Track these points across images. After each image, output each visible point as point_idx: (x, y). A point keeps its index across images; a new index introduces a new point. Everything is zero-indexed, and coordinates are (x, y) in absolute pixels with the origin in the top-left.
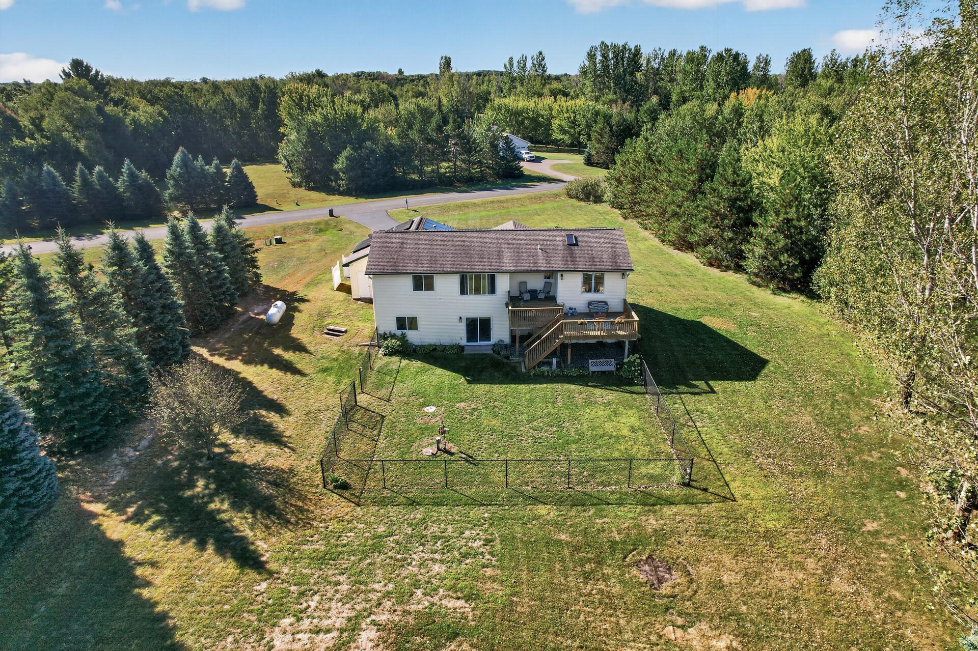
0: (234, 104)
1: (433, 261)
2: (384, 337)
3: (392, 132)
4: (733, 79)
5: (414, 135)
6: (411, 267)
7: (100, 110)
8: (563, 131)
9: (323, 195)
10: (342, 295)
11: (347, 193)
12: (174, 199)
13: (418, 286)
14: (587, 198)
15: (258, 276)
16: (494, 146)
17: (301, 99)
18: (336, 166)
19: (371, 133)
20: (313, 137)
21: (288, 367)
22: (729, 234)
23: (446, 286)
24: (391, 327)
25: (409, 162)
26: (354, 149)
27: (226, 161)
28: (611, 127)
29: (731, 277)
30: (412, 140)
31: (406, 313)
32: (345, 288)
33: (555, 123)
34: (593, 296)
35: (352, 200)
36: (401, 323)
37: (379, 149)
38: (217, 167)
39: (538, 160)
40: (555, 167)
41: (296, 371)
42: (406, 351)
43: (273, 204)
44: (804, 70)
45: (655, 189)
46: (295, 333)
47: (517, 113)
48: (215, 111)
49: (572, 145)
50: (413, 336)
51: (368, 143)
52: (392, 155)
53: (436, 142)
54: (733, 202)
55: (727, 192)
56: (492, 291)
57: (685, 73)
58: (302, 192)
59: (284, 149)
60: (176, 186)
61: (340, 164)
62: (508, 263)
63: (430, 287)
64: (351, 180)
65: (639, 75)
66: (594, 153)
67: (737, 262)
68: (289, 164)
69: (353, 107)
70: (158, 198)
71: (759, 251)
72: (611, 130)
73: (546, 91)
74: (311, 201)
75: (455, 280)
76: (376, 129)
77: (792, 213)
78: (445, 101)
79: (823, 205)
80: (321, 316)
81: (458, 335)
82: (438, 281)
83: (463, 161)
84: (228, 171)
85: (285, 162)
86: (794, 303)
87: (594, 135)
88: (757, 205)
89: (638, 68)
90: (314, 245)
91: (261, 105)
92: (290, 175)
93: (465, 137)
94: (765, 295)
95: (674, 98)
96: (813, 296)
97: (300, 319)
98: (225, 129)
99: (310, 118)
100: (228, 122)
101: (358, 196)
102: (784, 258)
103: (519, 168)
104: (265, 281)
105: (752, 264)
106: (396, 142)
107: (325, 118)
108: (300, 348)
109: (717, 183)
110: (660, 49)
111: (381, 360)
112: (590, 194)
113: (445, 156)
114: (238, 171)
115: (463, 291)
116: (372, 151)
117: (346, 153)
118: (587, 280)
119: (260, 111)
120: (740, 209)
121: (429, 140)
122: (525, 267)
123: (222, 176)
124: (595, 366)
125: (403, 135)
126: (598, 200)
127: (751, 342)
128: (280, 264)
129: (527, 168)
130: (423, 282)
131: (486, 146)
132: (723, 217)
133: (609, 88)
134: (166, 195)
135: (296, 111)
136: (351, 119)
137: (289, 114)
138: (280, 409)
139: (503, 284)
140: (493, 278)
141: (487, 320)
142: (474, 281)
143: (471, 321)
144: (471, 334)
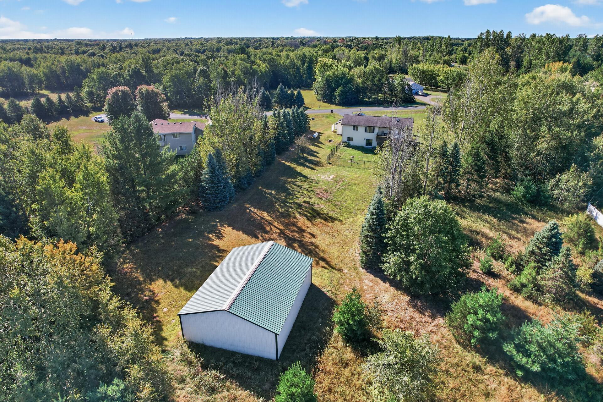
0: (295, 63)
1: (359, 122)
2: (344, 142)
3: (360, 80)
5: (368, 82)
6: (353, 124)
7: (251, 67)
8: (442, 82)
9: (329, 105)
10: (334, 133)
11: (339, 104)
12: (276, 102)
13: (354, 129)
15: (309, 127)
16: (403, 88)
17: (325, 64)
18: (335, 94)
19: (351, 81)
20: (328, 82)
21: (319, 147)
23: (362, 130)
24: (346, 140)
25: (365, 93)
26: (344, 87)
27: (289, 88)
30: (367, 85)
31: (350, 136)
32: (334, 132)
33: (439, 78)
35: (340, 107)
36: (349, 139)
37: (354, 89)
38: (292, 91)
39: (426, 95)
40: (432, 99)
41: (320, 147)
42: (349, 146)
43: (310, 107)
46: (320, 140)
47: (424, 72)
48: (287, 66)
50: (351, 143)
51: (349, 85)
52: (358, 90)
53: (377, 86)
56: (374, 132)
58: (321, 103)
59: (315, 85)
60: (278, 98)
61: (337, 93)
62: (378, 125)
63: (357, 130)
64: (341, 99)
65: (508, 49)
68: (317, 91)
69: (345, 69)
70: (270, 102)
73: (442, 61)
74: (325, 107)
75: (364, 128)
76: (353, 79)
78: (394, 61)
80: (327, 137)
81: (363, 144)
82: (360, 128)
83: (389, 94)
84: (296, 92)
85: (315, 90)
90: (325, 121)
91: (306, 64)
92: (316, 96)
93: (390, 84)
95: (524, 64)
97: (321, 138)
98: (290, 73)
99: (327, 73)
100: (291, 71)
101: (342, 106)
103: (413, 99)
104: (311, 129)
106: (361, 85)
107: (334, 74)
108: (322, 143)
110: (523, 34)
111: (342, 147)
113: (381, 91)
114: (299, 92)
115: (366, 132)
116: (351, 88)
117: (340, 89)
119: (305, 67)
121: (375, 85)
122: (383, 126)
123: (292, 94)
125: (364, 82)
128: (315, 125)
129: (418, 98)
130: (355, 128)
131: (399, 88)
134: (273, 101)
135: (322, 70)
136: (344, 74)
137: (319, 70)
138: (318, 153)
139: (377, 130)
140: (374, 128)
141: (372, 140)
142: (369, 129)
143: (367, 140)
144: (367, 144)
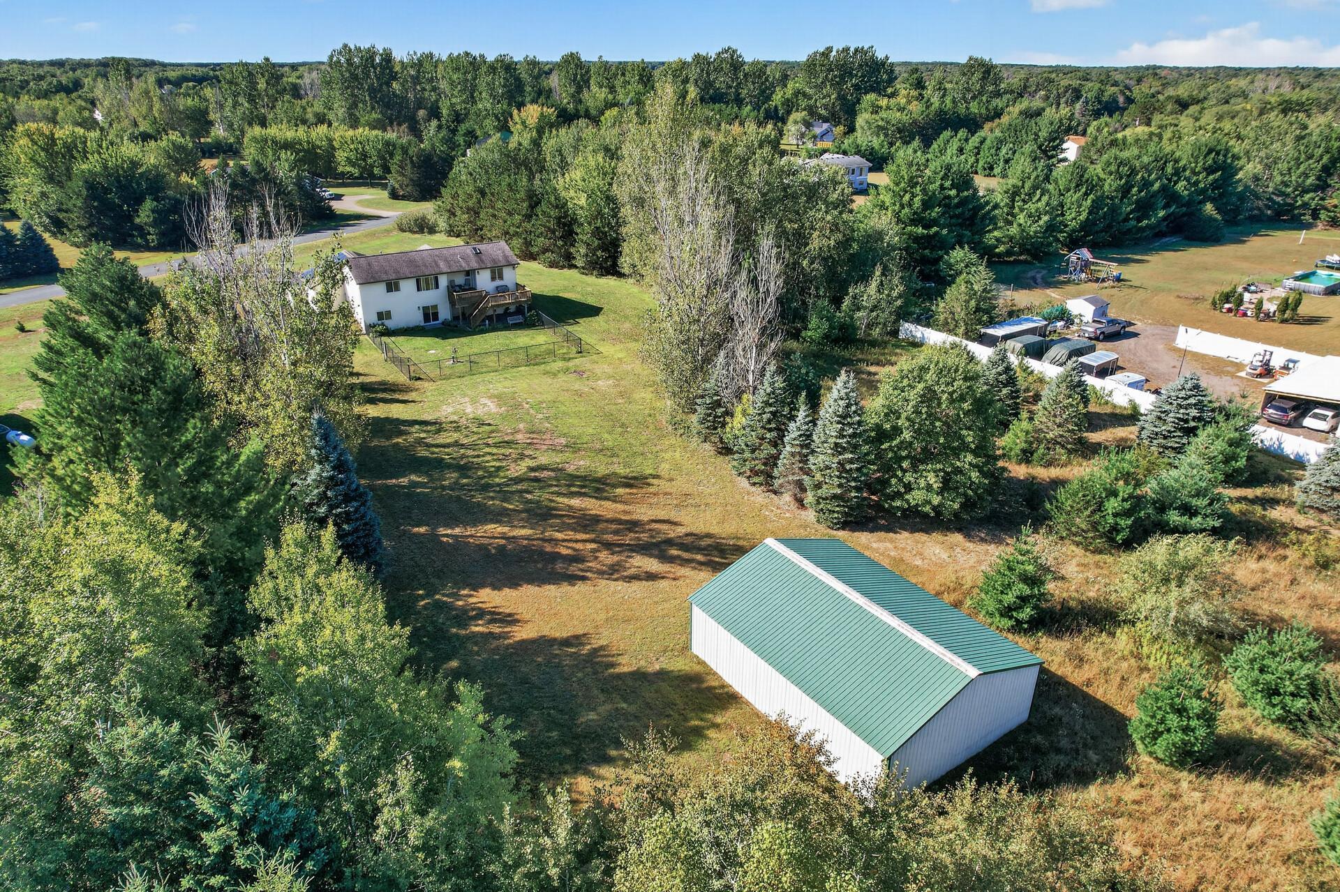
1: (397, 272)
2: (372, 326)
4: (509, 91)
6: (385, 277)
8: (350, 163)
11: (159, 248)
13: (389, 289)
14: (421, 231)
22: (560, 243)
23: (408, 286)
24: (374, 319)
28: (411, 158)
29: (567, 272)
31: (383, 309)
33: (341, 156)
34: (498, 283)
36: (380, 316)
39: (339, 197)
40: (360, 202)
42: (388, 332)
44: (576, 75)
45: (494, 216)
49: (361, 177)
50: (390, 324)
54: (559, 219)
55: (554, 213)
56: (437, 287)
57: (452, 83)
62: (445, 268)
63: (397, 289)
65: (395, 85)
66: (397, 186)
67: (568, 261)
71: (583, 251)
72: (412, 162)
75: (413, 282)
77: (599, 224)
79: (615, 216)
81: (417, 319)
82: (403, 284)
86: (610, 282)
87: (394, 168)
88: (574, 220)
89: (394, 77)
94: (592, 279)
96: (621, 275)
101: (174, 251)
102: (599, 253)
103: (330, 208)
105: (580, 262)
109: (544, 206)
112: (423, 226)
115: (419, 289)
117: (148, 205)
118: (493, 273)
120: (565, 225)
122: (453, 269)
124: (511, 321)
126: (432, 230)
127: (591, 301)
129: (335, 206)
130: (392, 287)
132: (553, 232)
133: (364, 102)
139: (443, 281)
140: (436, 279)
141: (435, 307)
142: (425, 281)
143: (425, 309)
144: (426, 317)
